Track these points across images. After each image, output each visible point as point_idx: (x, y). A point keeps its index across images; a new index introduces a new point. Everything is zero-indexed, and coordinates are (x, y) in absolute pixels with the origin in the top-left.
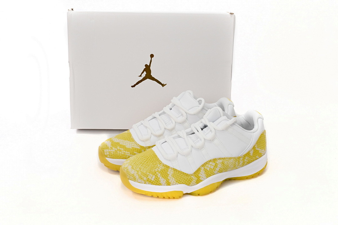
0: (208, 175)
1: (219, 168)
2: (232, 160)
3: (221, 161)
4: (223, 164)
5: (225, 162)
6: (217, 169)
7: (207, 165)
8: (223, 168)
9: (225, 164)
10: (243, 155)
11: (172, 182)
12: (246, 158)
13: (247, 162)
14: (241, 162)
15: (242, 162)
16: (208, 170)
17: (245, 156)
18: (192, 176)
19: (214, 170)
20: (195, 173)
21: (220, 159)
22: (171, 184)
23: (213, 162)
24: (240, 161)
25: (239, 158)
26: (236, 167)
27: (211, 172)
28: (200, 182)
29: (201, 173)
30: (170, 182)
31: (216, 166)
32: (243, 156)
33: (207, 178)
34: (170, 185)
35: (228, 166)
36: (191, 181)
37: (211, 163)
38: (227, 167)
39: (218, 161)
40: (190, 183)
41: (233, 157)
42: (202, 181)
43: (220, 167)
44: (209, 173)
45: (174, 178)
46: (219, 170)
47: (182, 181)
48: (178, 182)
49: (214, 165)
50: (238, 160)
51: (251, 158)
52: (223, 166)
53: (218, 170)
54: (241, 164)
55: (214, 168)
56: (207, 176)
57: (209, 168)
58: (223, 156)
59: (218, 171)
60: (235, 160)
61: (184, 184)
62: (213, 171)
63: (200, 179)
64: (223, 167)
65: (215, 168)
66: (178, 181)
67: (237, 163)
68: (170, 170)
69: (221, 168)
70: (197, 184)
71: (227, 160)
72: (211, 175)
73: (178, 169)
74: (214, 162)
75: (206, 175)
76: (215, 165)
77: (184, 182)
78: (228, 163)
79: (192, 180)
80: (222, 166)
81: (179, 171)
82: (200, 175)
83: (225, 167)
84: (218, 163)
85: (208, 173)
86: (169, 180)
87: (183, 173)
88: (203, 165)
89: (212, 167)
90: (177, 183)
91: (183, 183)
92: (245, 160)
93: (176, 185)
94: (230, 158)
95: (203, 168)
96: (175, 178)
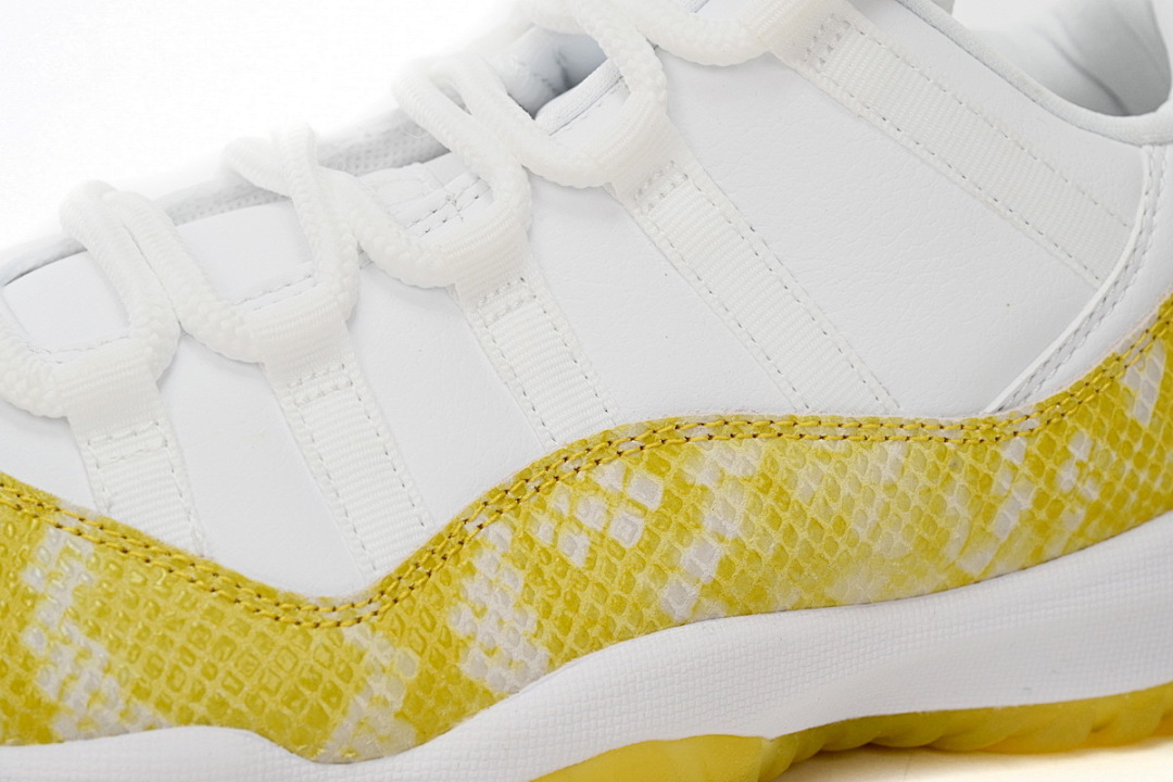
0: (566, 625)
1: (720, 550)
2: (894, 450)
3: (747, 456)
4: (768, 501)
5: (801, 473)
6: (688, 553)
7: (558, 499)
8: (780, 556)
9: (796, 495)
10: (1033, 401)
11: (78, 691)
12: (1079, 453)
13: (1095, 511)
14: (1016, 502)
15: (1027, 504)
16: (577, 561)
17: (1060, 413)
18: (350, 633)
19: (660, 573)
20: (389, 591)
21: (729, 428)
22: (56, 727)
23: (640, 471)
24: (1001, 479)
25: (987, 434)
26: (951, 551)
27: (615, 590)
28: (460, 715)
29: (473, 588)
30: (48, 693)
31: (678, 511)
32: (1035, 423)
33: (551, 666)
34: (45, 737)
35: (840, 525)
36: (334, 694)
37: (608, 476)
38: (832, 546)
39: (713, 452)
40: (320, 719)
41: (908, 411)
42: (489, 700)
43: (733, 528)
44: (587, 597)
45: (100, 649)
46: (726, 566)
47: (213, 688)
48: (163, 705)
49: (654, 505)
50: (966, 457)
51: (1140, 461)
52: (775, 520)
53: (709, 570)
54: (1008, 518)
55: (649, 547)
56: (557, 646)
57: (583, 541)
58: (771, 399)
59: (713, 589)
60: (930, 454)
61: (238, 722)
62: (641, 579)
63: (466, 668)
64: (777, 537)
65: (666, 537)
66: (159, 687)
67: (953, 501)
68: (51, 542)
69: (752, 544)
70: (424, 737)
71: (825, 456)
72: (610, 636)
73: (173, 530)
74: (656, 467)
75: (550, 627)
76: (672, 502)
77: (237, 703)
78: (834, 491)
79: (347, 675)
80: (760, 521)
81: (178, 562)
82: (459, 622)
83: (802, 534)
84: (700, 477)
85: (573, 604)
86: (28, 662)
87: (237, 582)
88: (508, 499)
89: (627, 530)
90: (147, 710)
91: (219, 715)
92: (1067, 476)
93: (138, 740)
94: (867, 431)
95: (498, 531)
96: (116, 645)
